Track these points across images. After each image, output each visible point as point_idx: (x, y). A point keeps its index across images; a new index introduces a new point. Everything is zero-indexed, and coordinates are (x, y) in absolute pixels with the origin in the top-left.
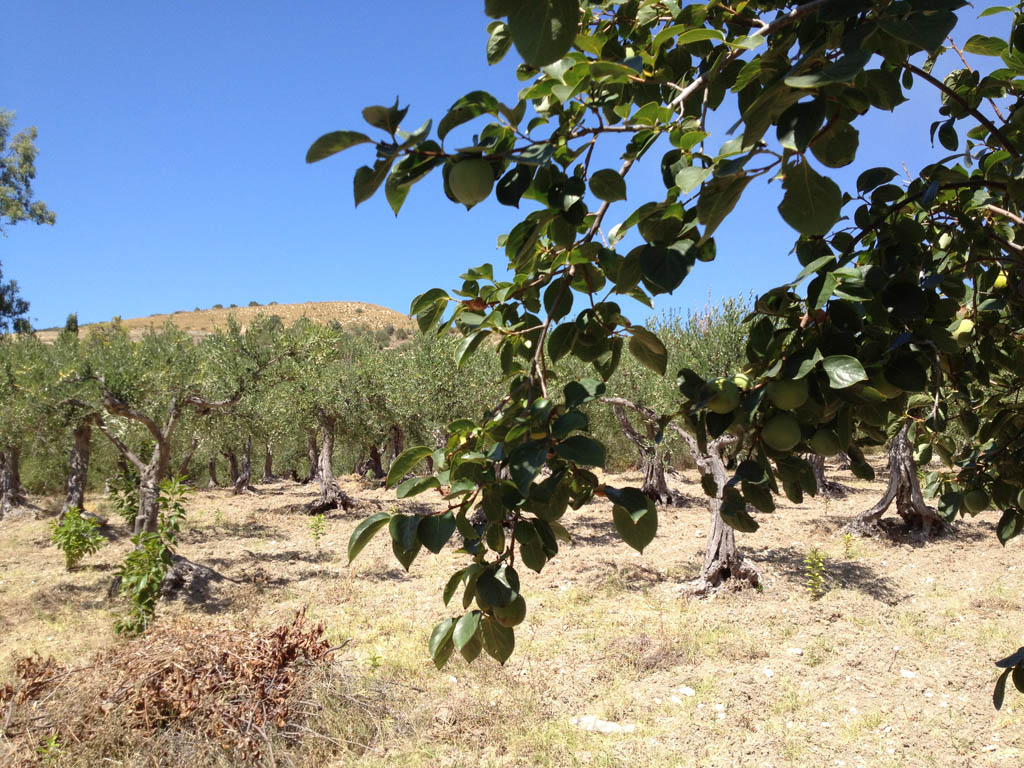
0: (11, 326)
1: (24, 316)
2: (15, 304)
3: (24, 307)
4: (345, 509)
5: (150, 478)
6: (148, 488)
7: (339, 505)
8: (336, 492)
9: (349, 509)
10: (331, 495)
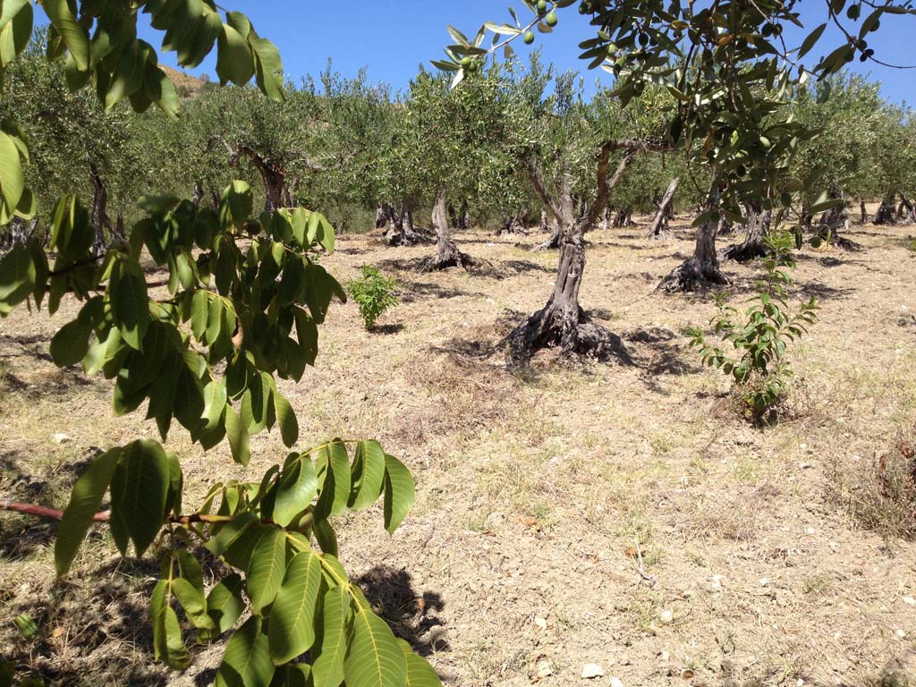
4: (465, 267)
5: (576, 232)
6: (574, 244)
7: (458, 263)
8: (454, 250)
9: (468, 267)
10: (448, 253)
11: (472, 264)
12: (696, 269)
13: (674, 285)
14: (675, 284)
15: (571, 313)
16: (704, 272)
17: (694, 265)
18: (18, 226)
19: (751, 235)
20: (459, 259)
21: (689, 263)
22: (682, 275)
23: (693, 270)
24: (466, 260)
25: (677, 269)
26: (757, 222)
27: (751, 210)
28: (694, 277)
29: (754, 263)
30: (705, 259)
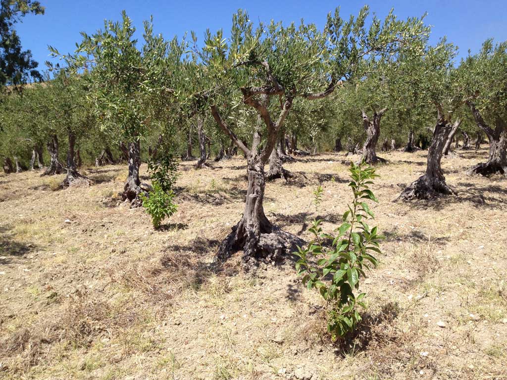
0: (29, 74)
1: (36, 69)
2: (30, 63)
3: (35, 64)
4: (286, 179)
6: (256, 170)
7: (282, 176)
8: (279, 168)
9: (288, 179)
10: (276, 169)
11: (291, 177)
12: (427, 183)
13: (410, 195)
14: (412, 193)
15: (252, 226)
16: (433, 185)
17: (426, 180)
18: (55, 155)
19: (492, 156)
20: (282, 174)
21: (422, 179)
22: (417, 187)
23: (425, 184)
24: (287, 175)
25: (414, 183)
26: (497, 147)
27: (492, 138)
28: (426, 189)
29: (495, 176)
30: (433, 176)
